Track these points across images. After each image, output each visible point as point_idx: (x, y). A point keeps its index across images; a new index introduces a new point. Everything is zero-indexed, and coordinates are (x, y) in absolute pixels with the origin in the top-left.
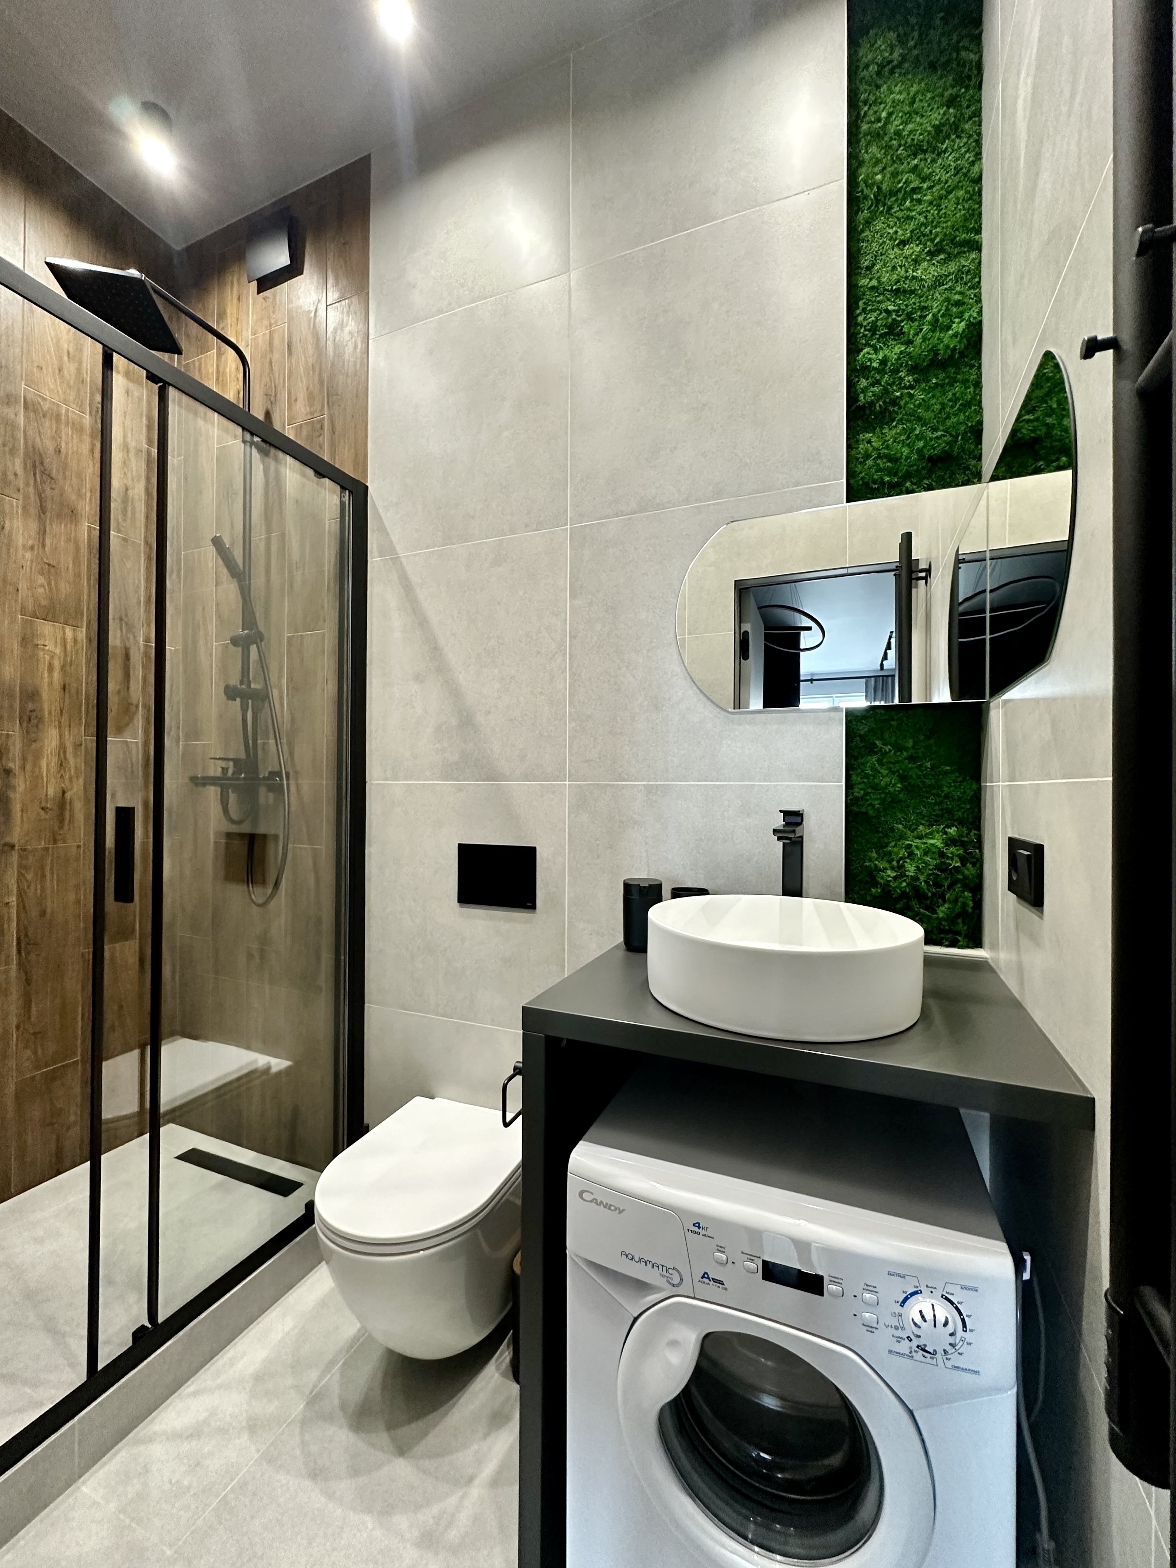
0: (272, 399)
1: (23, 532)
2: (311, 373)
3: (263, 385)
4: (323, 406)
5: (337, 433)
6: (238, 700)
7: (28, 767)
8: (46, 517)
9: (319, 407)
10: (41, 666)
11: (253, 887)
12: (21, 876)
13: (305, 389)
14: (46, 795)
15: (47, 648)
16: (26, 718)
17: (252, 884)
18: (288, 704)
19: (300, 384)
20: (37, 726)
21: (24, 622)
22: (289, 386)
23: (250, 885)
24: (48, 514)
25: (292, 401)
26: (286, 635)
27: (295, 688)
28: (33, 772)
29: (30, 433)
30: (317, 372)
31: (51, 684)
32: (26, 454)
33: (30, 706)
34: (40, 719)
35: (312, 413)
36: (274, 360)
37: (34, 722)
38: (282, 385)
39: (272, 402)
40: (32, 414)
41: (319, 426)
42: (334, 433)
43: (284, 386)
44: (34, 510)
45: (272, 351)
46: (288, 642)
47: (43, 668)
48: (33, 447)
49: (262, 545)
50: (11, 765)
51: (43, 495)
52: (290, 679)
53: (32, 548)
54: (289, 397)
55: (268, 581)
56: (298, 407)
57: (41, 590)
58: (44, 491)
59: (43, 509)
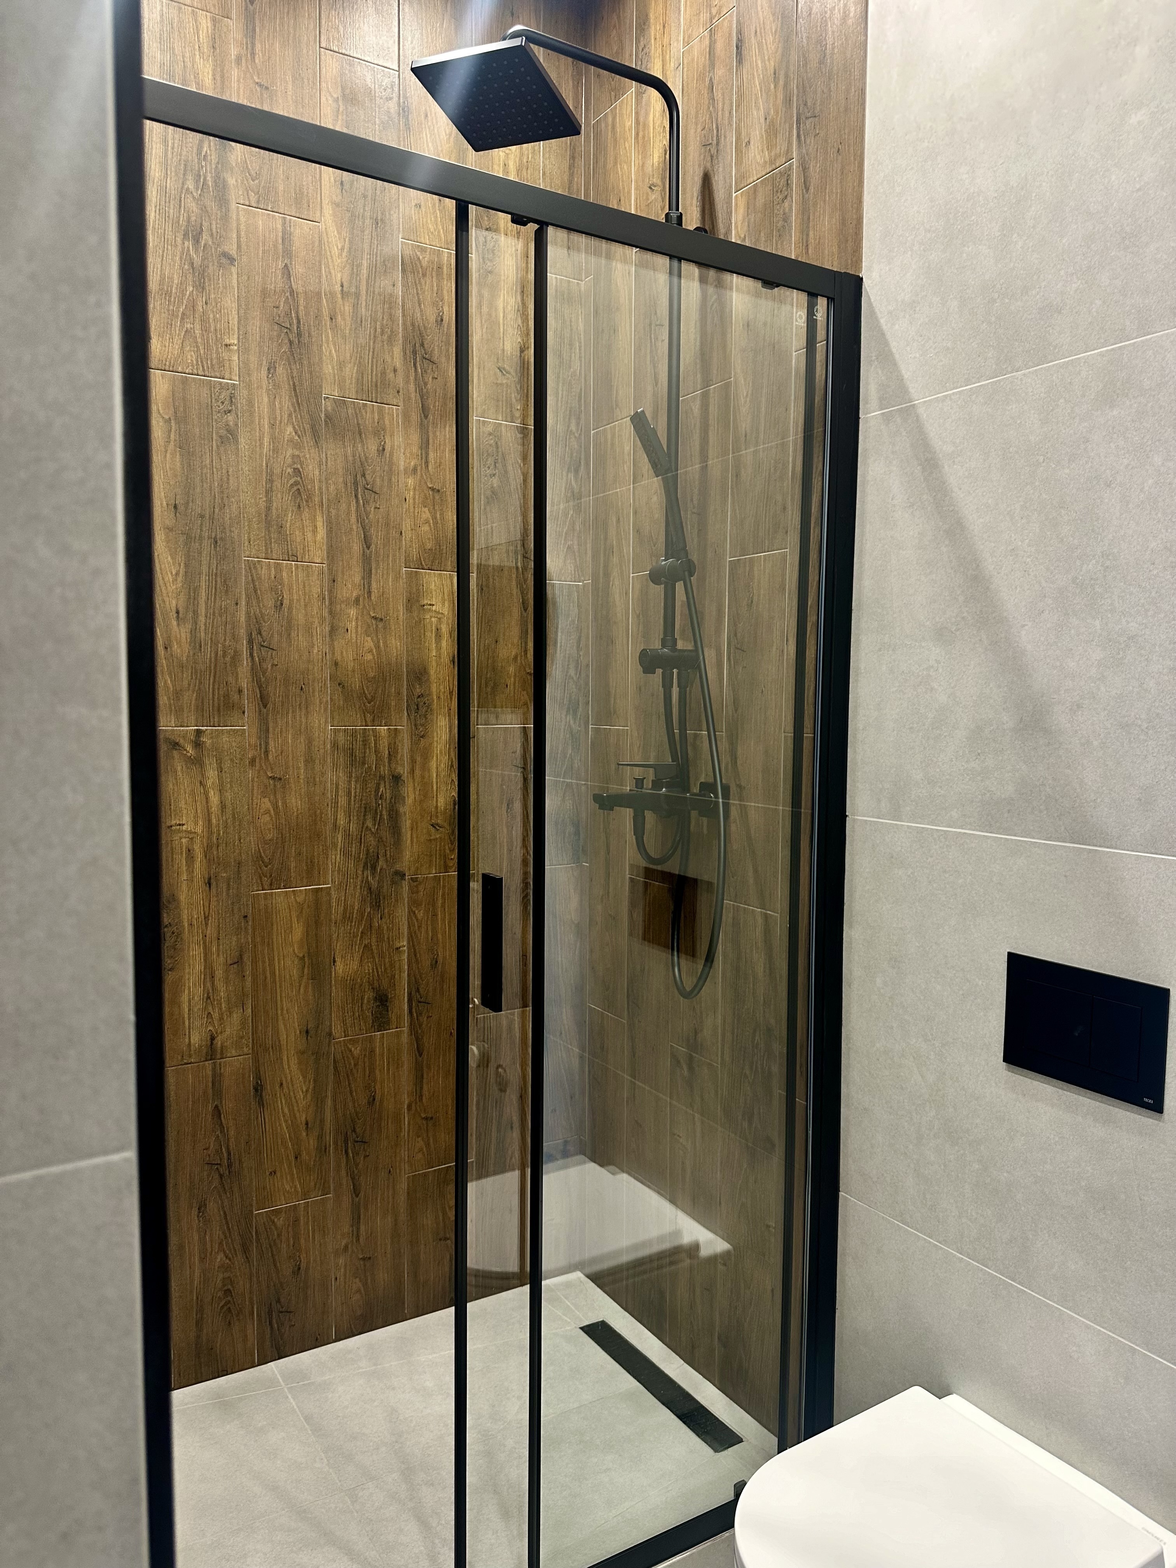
0: (714, 151)
1: (405, 450)
2: (772, 86)
3: (699, 130)
4: (790, 143)
5: (812, 190)
6: (659, 671)
7: (418, 772)
8: (428, 422)
9: (784, 147)
10: (428, 634)
11: (678, 957)
12: (412, 913)
13: (762, 120)
14: (437, 807)
15: (434, 608)
16: (413, 707)
17: (678, 951)
18: (729, 674)
19: (755, 113)
20: (425, 716)
21: (409, 575)
22: (739, 120)
23: (676, 953)
24: (431, 417)
25: (742, 146)
26: (729, 559)
27: (738, 648)
28: (423, 777)
29: (409, 305)
30: (781, 83)
31: (439, 656)
32: (405, 339)
33: (418, 691)
34: (429, 707)
35: (772, 162)
36: (715, 82)
37: (423, 710)
38: (726, 122)
39: (712, 156)
40: (410, 278)
41: (783, 182)
42: (807, 189)
43: (730, 124)
44: (415, 417)
45: (712, 65)
46: (731, 570)
47: (431, 636)
48: (413, 325)
49: (696, 408)
50: (400, 770)
51: (425, 390)
52: (733, 633)
53: (415, 470)
54: (738, 139)
55: (704, 469)
56: (751, 155)
57: (426, 528)
58: (426, 384)
59: (425, 411)
